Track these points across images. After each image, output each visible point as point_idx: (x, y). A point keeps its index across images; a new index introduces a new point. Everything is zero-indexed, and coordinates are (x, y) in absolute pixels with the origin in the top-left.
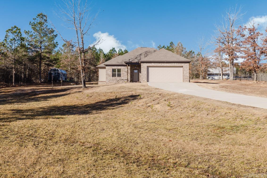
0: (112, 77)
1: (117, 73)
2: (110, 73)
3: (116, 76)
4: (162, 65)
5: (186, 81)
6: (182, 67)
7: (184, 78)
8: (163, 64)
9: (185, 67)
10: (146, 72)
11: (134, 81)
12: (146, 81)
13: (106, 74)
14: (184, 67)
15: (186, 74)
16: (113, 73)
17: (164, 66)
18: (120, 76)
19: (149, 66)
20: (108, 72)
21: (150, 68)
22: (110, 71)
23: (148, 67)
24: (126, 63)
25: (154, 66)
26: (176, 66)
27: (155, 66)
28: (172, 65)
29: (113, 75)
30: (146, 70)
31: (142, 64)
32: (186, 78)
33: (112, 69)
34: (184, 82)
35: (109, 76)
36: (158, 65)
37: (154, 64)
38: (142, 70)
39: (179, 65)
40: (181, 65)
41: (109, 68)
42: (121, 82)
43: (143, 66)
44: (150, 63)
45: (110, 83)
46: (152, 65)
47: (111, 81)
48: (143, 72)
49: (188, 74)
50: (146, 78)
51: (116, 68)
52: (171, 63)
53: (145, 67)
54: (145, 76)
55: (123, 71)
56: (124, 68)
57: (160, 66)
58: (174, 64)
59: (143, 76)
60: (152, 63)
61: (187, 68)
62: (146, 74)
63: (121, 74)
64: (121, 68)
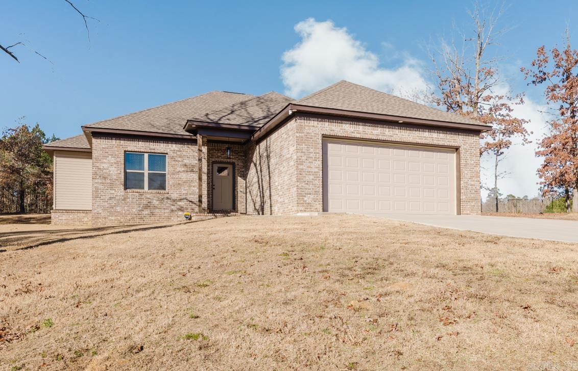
0: (120, 191)
1: (146, 172)
2: (116, 171)
3: (143, 188)
4: (384, 134)
5: (472, 210)
6: (457, 149)
7: (463, 197)
8: (387, 130)
9: (466, 150)
10: (320, 163)
11: (215, 208)
12: (320, 207)
13: (95, 173)
14: (462, 150)
15: (470, 182)
16: (126, 173)
17: (393, 139)
18: (164, 188)
19: (332, 133)
20: (106, 166)
22: (113, 160)
23: (326, 139)
25: (353, 135)
26: (435, 142)
27: (358, 136)
28: (421, 138)
29: (130, 182)
30: (318, 153)
31: (301, 123)
32: (469, 196)
33: (123, 152)
34: (463, 214)
35: (112, 186)
36: (370, 134)
37: (350, 128)
38: (302, 152)
39: (448, 141)
40: (454, 142)
41: (106, 146)
42: (166, 214)
43: (307, 133)
44: (335, 123)
45: (113, 218)
46: (345, 129)
47: (119, 209)
48: (305, 162)
49: (476, 181)
50: (319, 192)
51: (142, 150)
52: (420, 131)
53: (315, 139)
54: (313, 184)
55: (177, 163)
56: (178, 153)
57: (375, 138)
58: (430, 136)
59: (305, 182)
60: (342, 123)
61: (474, 156)
62: (317, 172)
63: (168, 176)
64: (168, 151)
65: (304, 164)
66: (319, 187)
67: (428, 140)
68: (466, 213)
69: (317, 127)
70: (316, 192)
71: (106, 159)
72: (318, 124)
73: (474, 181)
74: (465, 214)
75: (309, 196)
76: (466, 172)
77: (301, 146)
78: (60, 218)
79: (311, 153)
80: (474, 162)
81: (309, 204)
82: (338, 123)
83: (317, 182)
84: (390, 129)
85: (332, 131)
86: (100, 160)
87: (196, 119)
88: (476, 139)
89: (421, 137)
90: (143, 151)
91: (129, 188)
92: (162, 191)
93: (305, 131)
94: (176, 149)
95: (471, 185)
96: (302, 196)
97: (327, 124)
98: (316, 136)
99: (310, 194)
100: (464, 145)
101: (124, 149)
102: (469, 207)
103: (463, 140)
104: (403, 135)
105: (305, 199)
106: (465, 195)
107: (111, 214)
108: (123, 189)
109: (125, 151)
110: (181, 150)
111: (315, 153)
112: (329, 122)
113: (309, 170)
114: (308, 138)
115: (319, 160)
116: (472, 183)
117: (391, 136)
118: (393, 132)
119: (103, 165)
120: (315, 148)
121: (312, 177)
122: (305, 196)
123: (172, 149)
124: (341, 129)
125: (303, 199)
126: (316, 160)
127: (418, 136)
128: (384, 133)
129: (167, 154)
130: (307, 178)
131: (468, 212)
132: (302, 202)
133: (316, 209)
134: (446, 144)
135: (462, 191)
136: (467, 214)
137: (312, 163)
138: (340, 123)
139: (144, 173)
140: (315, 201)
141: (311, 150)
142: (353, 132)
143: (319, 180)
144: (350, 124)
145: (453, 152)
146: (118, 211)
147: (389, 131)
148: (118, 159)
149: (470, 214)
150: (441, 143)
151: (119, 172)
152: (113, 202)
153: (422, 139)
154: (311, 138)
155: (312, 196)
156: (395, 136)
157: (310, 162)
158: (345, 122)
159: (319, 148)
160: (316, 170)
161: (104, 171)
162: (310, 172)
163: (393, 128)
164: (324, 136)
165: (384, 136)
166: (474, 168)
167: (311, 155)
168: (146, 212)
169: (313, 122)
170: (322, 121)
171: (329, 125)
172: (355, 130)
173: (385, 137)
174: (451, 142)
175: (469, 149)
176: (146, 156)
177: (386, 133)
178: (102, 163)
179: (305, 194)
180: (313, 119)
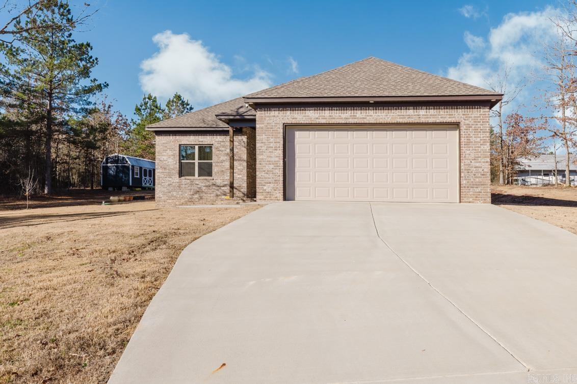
0: (176, 178)
1: (197, 161)
2: (173, 162)
3: (194, 175)
5: (477, 197)
6: (456, 126)
7: (464, 182)
8: (359, 112)
9: (469, 126)
10: (281, 152)
12: (281, 196)
13: (158, 165)
14: (463, 127)
15: (473, 164)
16: (181, 164)
17: (366, 121)
18: (211, 176)
19: (294, 121)
20: (165, 158)
21: (299, 136)
22: (170, 153)
25: (317, 121)
26: (423, 120)
27: (323, 121)
30: (279, 142)
31: (262, 114)
32: (472, 180)
33: (178, 146)
34: (463, 202)
35: (170, 175)
36: (338, 118)
37: (315, 114)
38: (262, 143)
39: (441, 118)
40: (449, 118)
41: (165, 142)
42: (212, 198)
43: (267, 123)
44: (298, 110)
45: (170, 201)
46: (308, 116)
47: (175, 194)
48: (265, 152)
49: (484, 162)
50: (279, 181)
51: (193, 143)
52: (401, 109)
53: (275, 129)
54: (272, 173)
55: (221, 152)
56: (222, 143)
57: (343, 122)
58: (416, 114)
59: (265, 171)
60: (305, 110)
61: (480, 132)
62: (278, 161)
63: (213, 164)
64: (213, 142)
65: (264, 154)
66: (279, 176)
67: (412, 118)
68: (467, 200)
69: (278, 116)
70: (275, 181)
71: (165, 152)
72: (279, 113)
73: (480, 162)
74: (466, 202)
75: (268, 185)
76: (468, 152)
77: (261, 137)
79: (271, 142)
80: (481, 140)
81: (268, 192)
82: (300, 110)
83: (277, 171)
84: (363, 111)
85: (293, 119)
86: (161, 154)
87: (224, 113)
88: (484, 112)
89: (404, 116)
91: (183, 176)
92: (209, 178)
93: (266, 122)
94: (221, 140)
95: (475, 167)
96: (262, 185)
97: (289, 112)
98: (276, 126)
99: (270, 183)
100: (465, 120)
101: (179, 143)
102: (471, 193)
103: (463, 115)
104: (379, 116)
105: (265, 188)
106: (466, 179)
107: (169, 198)
108: (178, 177)
109: (180, 145)
110: (225, 140)
111: (275, 143)
112: (291, 110)
113: (269, 159)
114: (268, 128)
115: (279, 150)
116: (478, 165)
117: (363, 118)
118: (366, 113)
119: (164, 157)
120: (275, 138)
121: (272, 166)
122: (264, 185)
123: (217, 140)
124: (305, 116)
125: (263, 188)
126: (276, 150)
127: (399, 115)
128: (354, 116)
129: (213, 145)
130: (267, 167)
131: (471, 200)
132: (261, 191)
133: (276, 197)
134: (438, 121)
135: (462, 175)
136: (470, 202)
137: (272, 152)
138: (303, 110)
139: (194, 163)
140: (275, 190)
141: (272, 140)
142: (317, 118)
143: (279, 169)
144: (315, 110)
145: (455, 129)
147: (361, 113)
148: (174, 152)
149: (473, 202)
150: (431, 120)
151: (175, 162)
152: (171, 188)
153: (404, 118)
154: (271, 128)
155: (272, 185)
156: (368, 118)
157: (270, 152)
158: (309, 109)
159: (279, 138)
160: (277, 159)
161: (164, 162)
162: (269, 161)
163: (366, 110)
164: (286, 127)
165: (355, 118)
166: (479, 147)
167: (272, 145)
168: (196, 196)
169: (273, 112)
170: (284, 111)
171: (291, 113)
172: (320, 116)
173: (356, 120)
174: (445, 118)
175: (473, 125)
176: (197, 147)
177: (358, 115)
178: (163, 155)
179: (265, 183)
180: (274, 109)
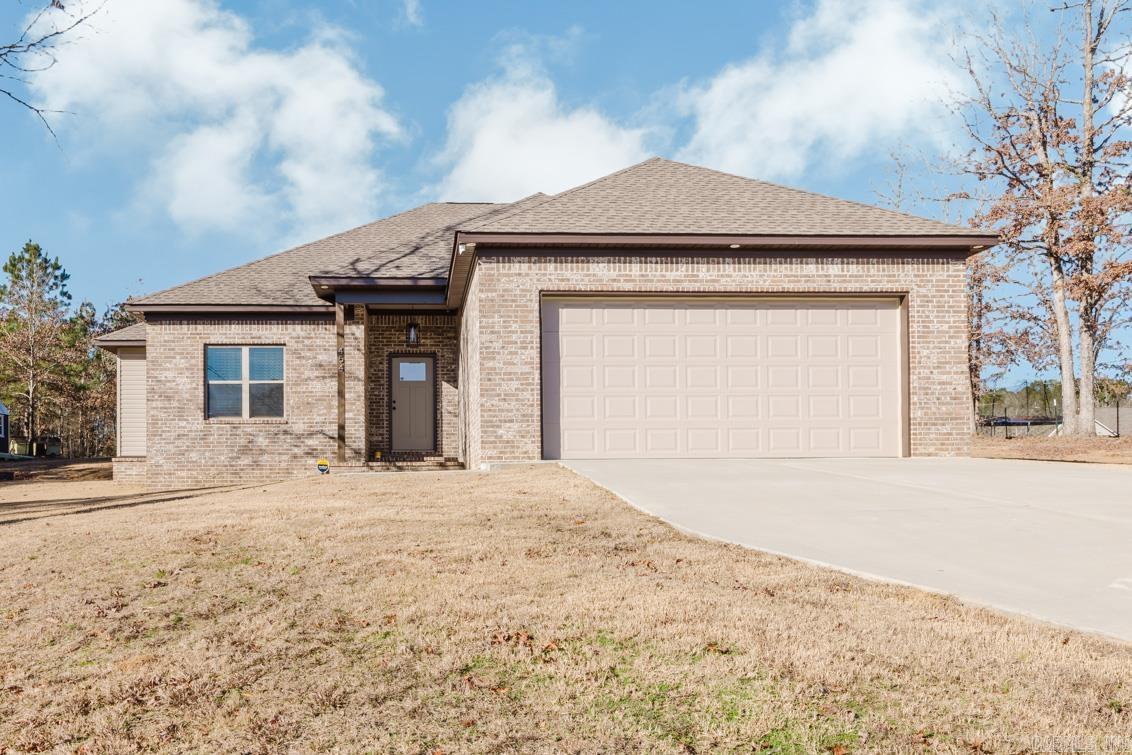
0: (196, 421)
1: (245, 382)
2: (189, 385)
3: (238, 413)
4: (695, 278)
5: (943, 444)
6: (901, 297)
7: (917, 413)
8: (703, 268)
9: (925, 298)
10: (535, 353)
11: (397, 447)
12: (534, 448)
13: (152, 391)
14: (914, 301)
15: (936, 376)
16: (207, 386)
17: (719, 287)
18: (280, 414)
19: (563, 286)
20: (170, 375)
21: (567, 317)
22: (182, 363)
23: (551, 301)
24: (329, 296)
25: (615, 287)
26: (836, 286)
27: (628, 287)
28: (796, 279)
29: (216, 404)
30: (531, 332)
31: (493, 269)
32: (934, 409)
33: (201, 347)
34: (915, 455)
35: (181, 413)
36: (659, 281)
37: (609, 270)
38: (492, 332)
39: (873, 281)
40: (888, 282)
41: (171, 337)
43: (504, 291)
44: (572, 262)
45: (184, 474)
46: (594, 275)
47: (194, 456)
48: (499, 353)
49: (956, 373)
50: (532, 416)
51: (237, 341)
52: (791, 263)
53: (522, 303)
54: (517, 400)
55: (304, 362)
57: (671, 289)
58: (821, 273)
59: (499, 395)
60: (588, 262)
61: (948, 312)
62: (529, 373)
63: (286, 389)
64: (286, 339)
65: (498, 357)
66: (532, 405)
67: (814, 282)
68: (923, 451)
69: (527, 275)
70: (524, 416)
71: (170, 362)
72: (530, 268)
73: (949, 373)
74: (921, 454)
75: (508, 425)
76: (925, 352)
77: (491, 320)
78: (128, 472)
79: (513, 332)
80: (950, 327)
81: (508, 442)
82: (577, 262)
83: (527, 395)
84: (711, 266)
85: (563, 280)
86: (160, 365)
88: (958, 270)
89: (797, 276)
90: (239, 341)
91: (214, 416)
92: (275, 419)
93: (500, 287)
94: (305, 334)
95: (939, 384)
96: (493, 426)
97: (551, 267)
98: (525, 296)
99: (511, 421)
100: (919, 286)
101: (204, 341)
102: (932, 436)
103: (915, 276)
104: (745, 276)
105: (500, 432)
106: (922, 408)
107: (181, 468)
108: (201, 418)
109: (206, 345)
110: (312, 335)
111: (522, 332)
112: (556, 262)
113: (510, 369)
114: (506, 301)
115: (532, 348)
116: (944, 378)
117: (713, 281)
118: (719, 270)
119: (167, 373)
120: (522, 322)
121: (515, 384)
122: (498, 427)
123: (296, 334)
124: (588, 275)
125: (495, 432)
126: (525, 348)
127: (786, 276)
128: (693, 276)
129: (285, 345)
130: (504, 387)
131: (932, 449)
132: (492, 439)
133: (526, 453)
134: (866, 288)
135: (914, 399)
136: (929, 455)
137: (516, 353)
138: (583, 262)
139: (241, 385)
140: (523, 437)
141: (514, 327)
142: (614, 280)
143: (532, 390)
144: (609, 262)
145: (893, 306)
146: (194, 460)
147: (708, 270)
148: (193, 361)
149: (936, 455)
150: (852, 287)
151: (194, 385)
152: (184, 444)
153: (799, 281)
154: (513, 301)
155: (516, 426)
156: (723, 280)
157: (511, 353)
158: (596, 259)
159: (531, 322)
160: (526, 369)
161: (168, 384)
162: (510, 374)
163: (718, 263)
164: (544, 295)
165: (696, 281)
166: (946, 342)
167: (514, 337)
168: (245, 461)
169: (517, 265)
170: (540, 262)
171: (556, 269)
172: (620, 275)
173: (699, 284)
174: (880, 282)
175: (934, 296)
176: (245, 350)
177: (701, 275)
178: (165, 370)
179: (501, 421)
180: (518, 259)
